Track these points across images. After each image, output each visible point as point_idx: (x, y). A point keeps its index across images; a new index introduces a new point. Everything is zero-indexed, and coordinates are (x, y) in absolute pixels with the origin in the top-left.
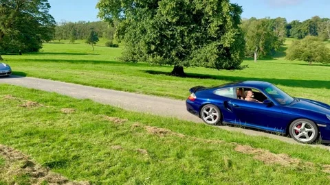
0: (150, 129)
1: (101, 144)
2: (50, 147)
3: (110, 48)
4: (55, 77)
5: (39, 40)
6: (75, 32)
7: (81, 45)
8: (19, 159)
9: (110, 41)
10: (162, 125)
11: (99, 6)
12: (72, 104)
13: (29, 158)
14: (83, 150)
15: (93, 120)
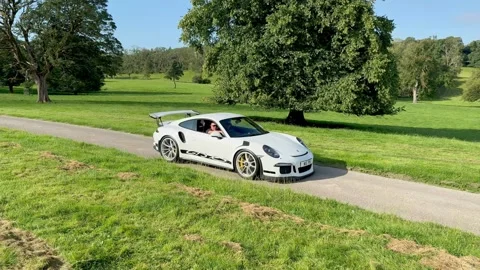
0: (248, 208)
1: (170, 231)
2: (91, 235)
3: (197, 84)
4: (117, 126)
6: (150, 62)
7: (160, 82)
8: (40, 255)
9: (198, 75)
10: (268, 203)
11: (183, 25)
12: (135, 165)
13: (55, 253)
14: (140, 242)
15: (162, 191)
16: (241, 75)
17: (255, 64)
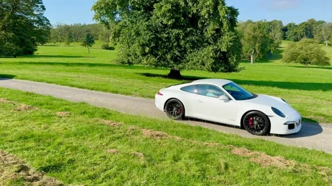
0: (146, 133)
1: (97, 147)
2: (45, 151)
3: (105, 50)
4: (50, 80)
5: (34, 42)
6: (70, 34)
7: (77, 48)
8: (14, 164)
9: (106, 43)
10: (158, 129)
11: (95, 8)
12: (67, 107)
13: (23, 162)
14: (78, 154)
15: (88, 123)
16: (136, 44)
17: (146, 36)
